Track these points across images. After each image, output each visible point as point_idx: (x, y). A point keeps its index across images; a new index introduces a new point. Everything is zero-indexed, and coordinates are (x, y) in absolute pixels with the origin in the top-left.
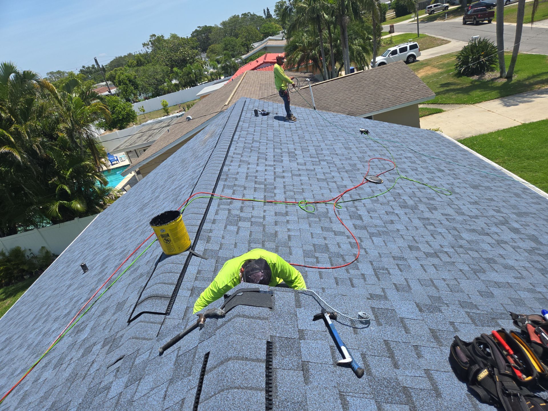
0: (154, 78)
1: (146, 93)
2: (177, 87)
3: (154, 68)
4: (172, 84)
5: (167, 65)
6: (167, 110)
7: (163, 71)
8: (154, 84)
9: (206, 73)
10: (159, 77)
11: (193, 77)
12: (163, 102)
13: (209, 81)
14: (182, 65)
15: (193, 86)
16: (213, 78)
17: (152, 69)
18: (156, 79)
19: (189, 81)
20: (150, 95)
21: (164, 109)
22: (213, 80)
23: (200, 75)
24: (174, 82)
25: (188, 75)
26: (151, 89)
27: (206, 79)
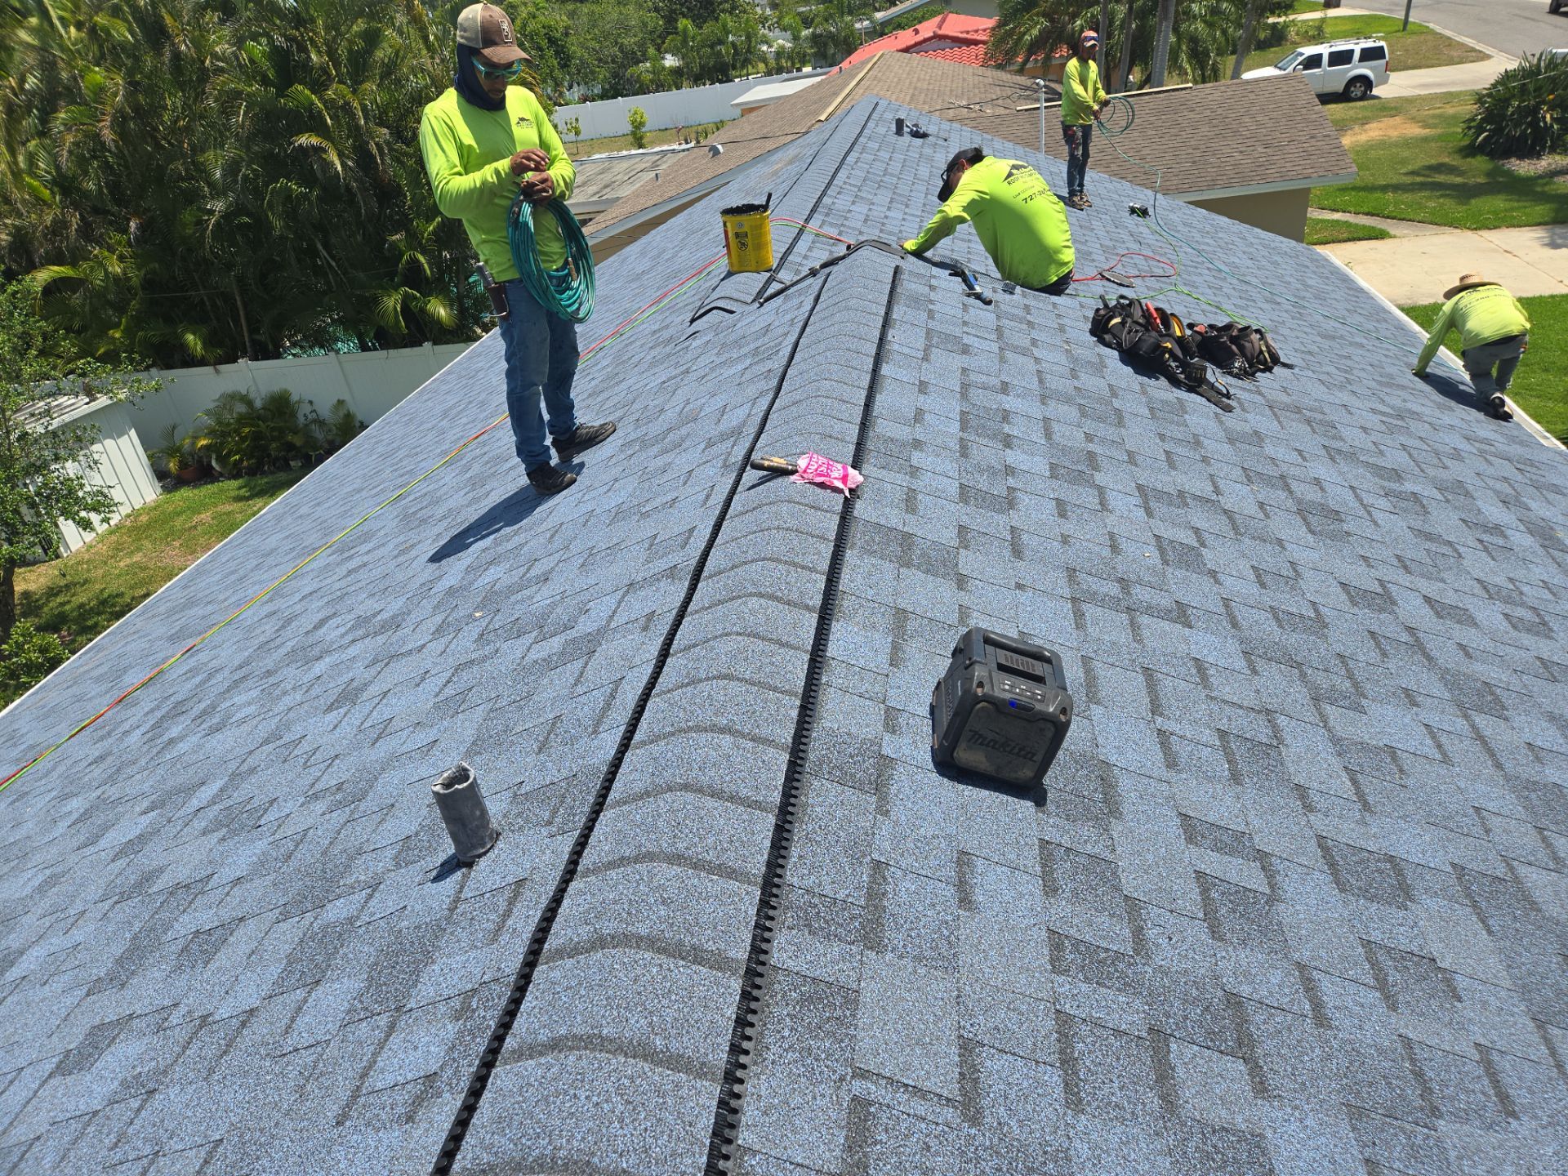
0: (617, 43)
1: (586, 83)
2: (677, 78)
3: (621, 13)
4: (664, 68)
5: (657, 10)
6: (641, 138)
7: (645, 25)
8: (613, 61)
9: (765, 48)
10: (629, 41)
11: (727, 53)
12: (636, 113)
13: (769, 73)
14: (699, 16)
15: (721, 82)
16: (782, 66)
17: (615, 15)
18: (621, 50)
19: (714, 66)
20: (596, 91)
21: (633, 133)
22: (779, 70)
23: (749, 51)
24: (670, 61)
25: (712, 46)
26: (603, 73)
27: (761, 66)
